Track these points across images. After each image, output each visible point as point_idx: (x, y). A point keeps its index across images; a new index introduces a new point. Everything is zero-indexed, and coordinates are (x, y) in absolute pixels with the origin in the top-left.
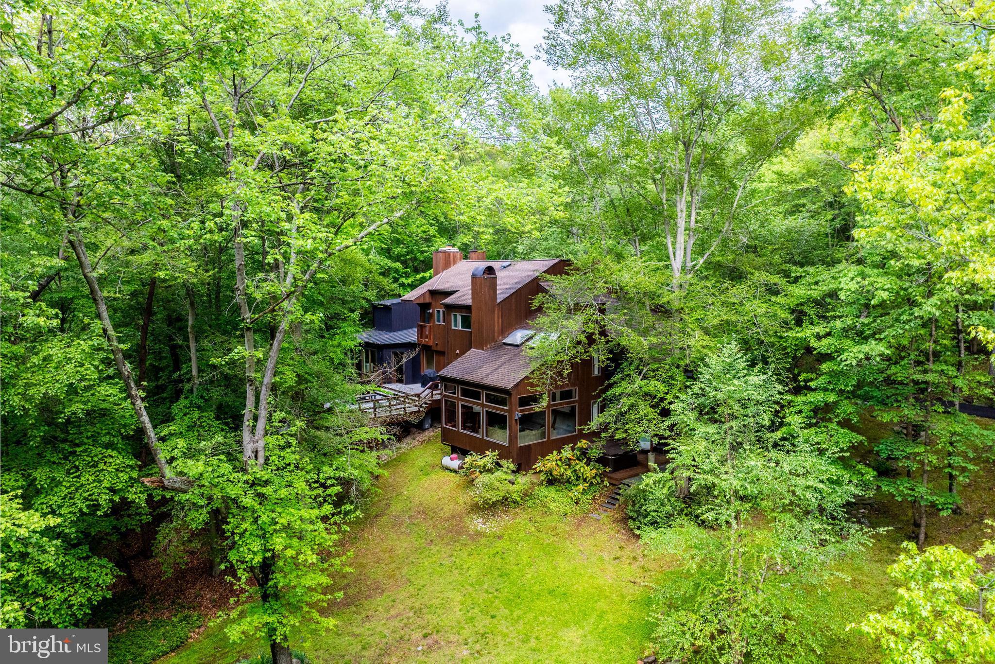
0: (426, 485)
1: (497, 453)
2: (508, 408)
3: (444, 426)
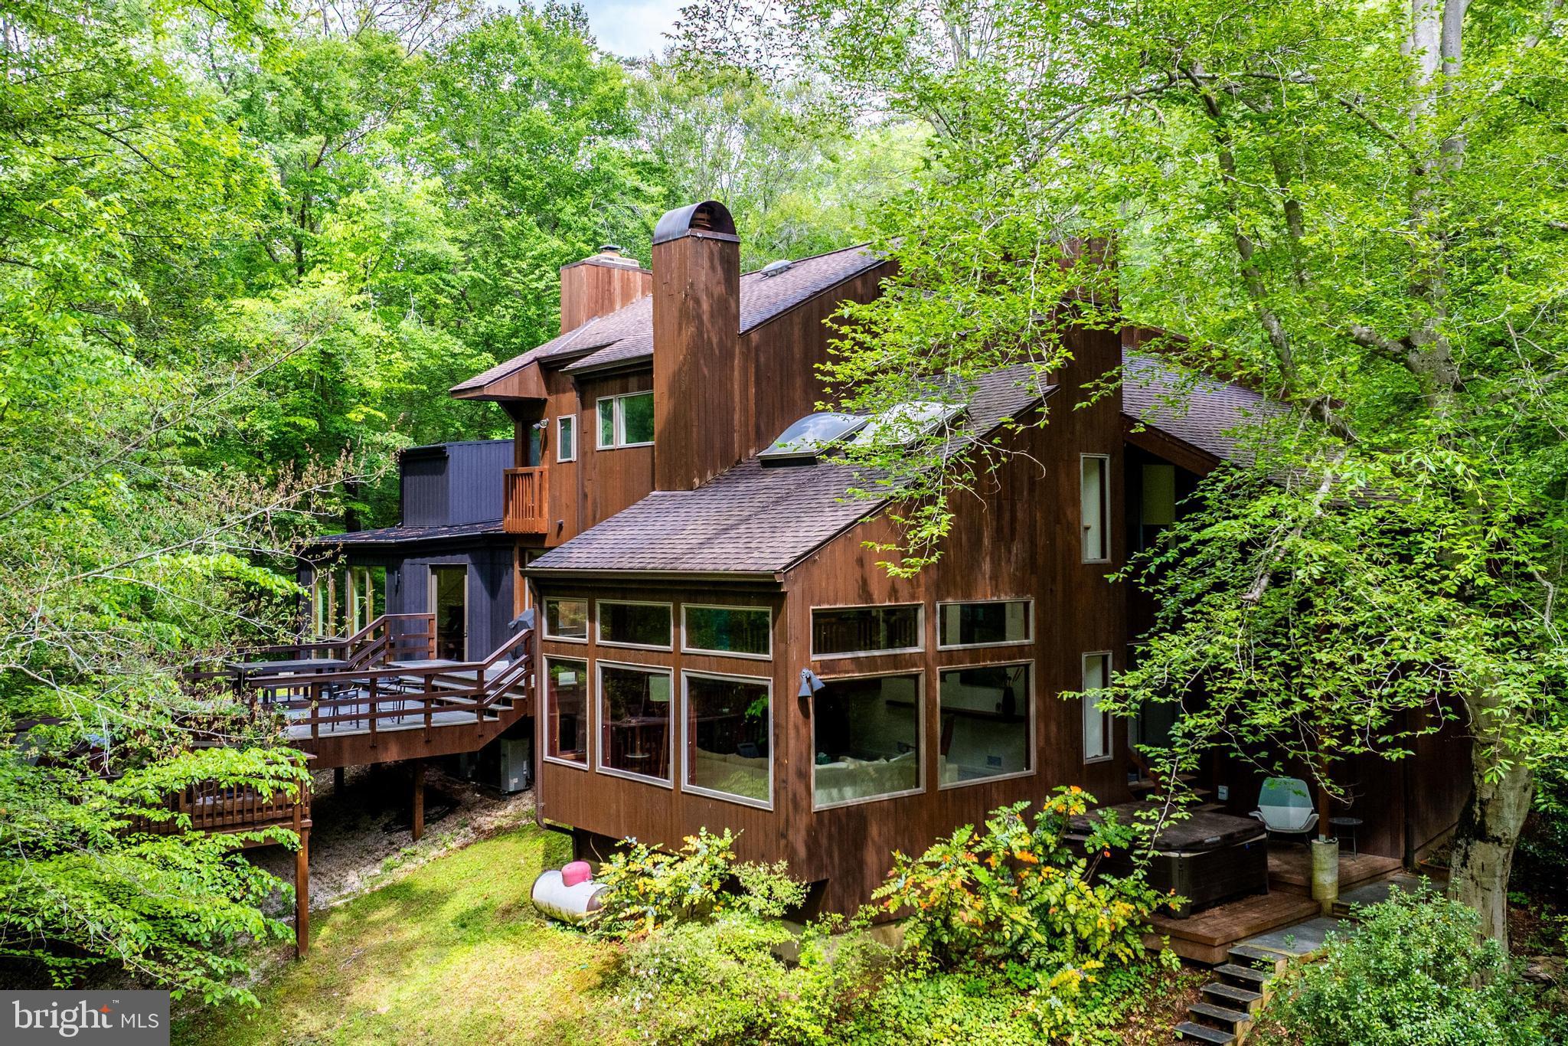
1: (727, 839)
2: (769, 657)
3: (547, 758)
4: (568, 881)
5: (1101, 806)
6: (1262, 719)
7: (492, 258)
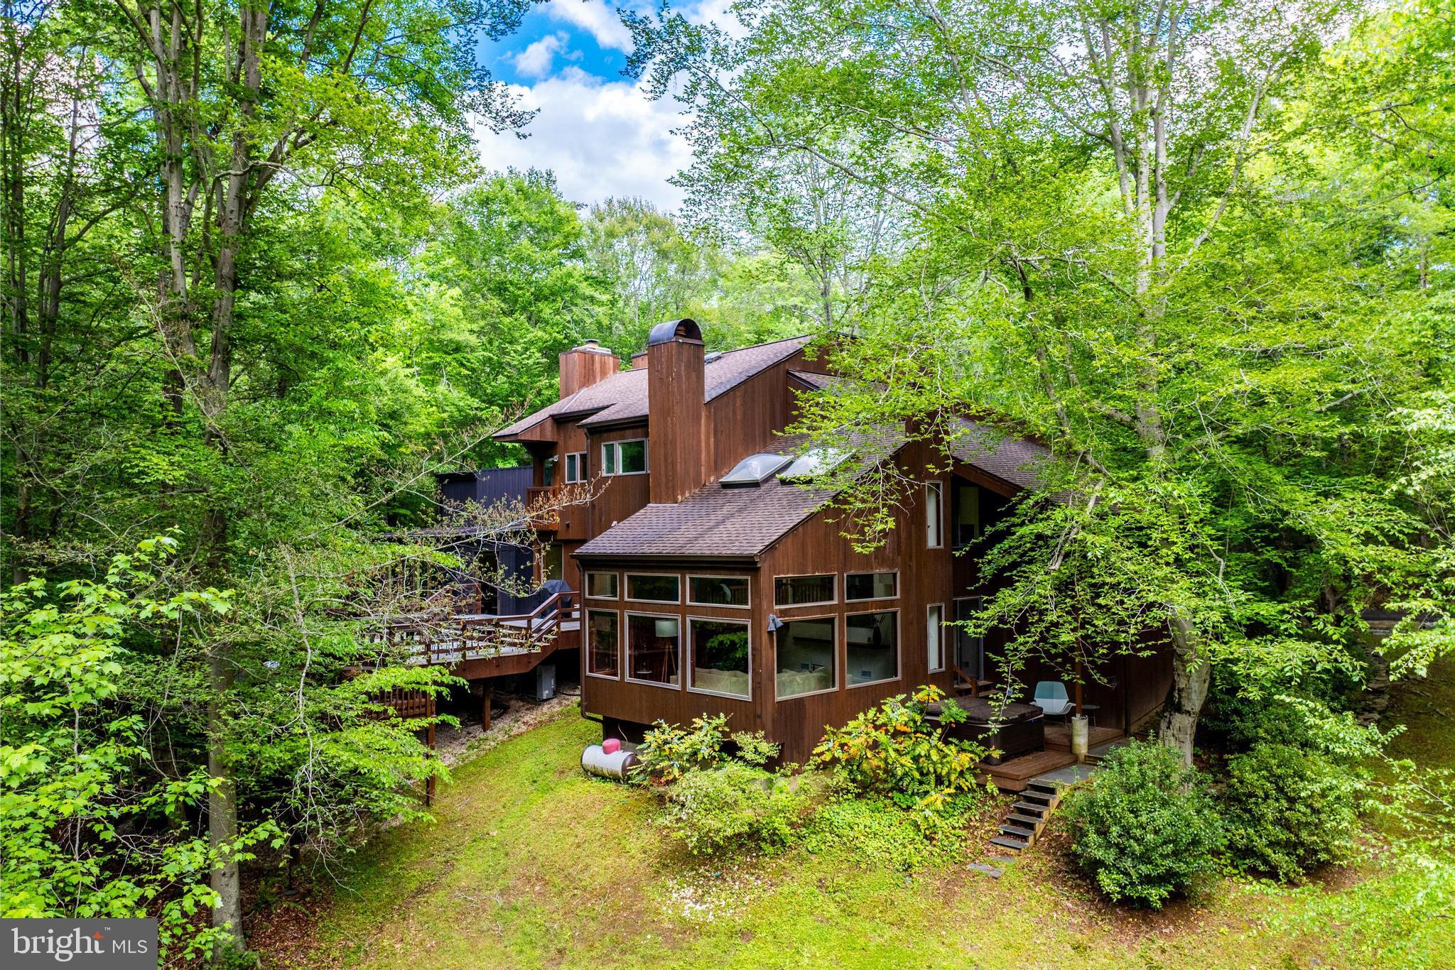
0: (545, 813)
1: (722, 719)
2: (749, 607)
3: (588, 673)
4: (607, 751)
5: (947, 698)
6: (1065, 638)
7: (496, 344)
